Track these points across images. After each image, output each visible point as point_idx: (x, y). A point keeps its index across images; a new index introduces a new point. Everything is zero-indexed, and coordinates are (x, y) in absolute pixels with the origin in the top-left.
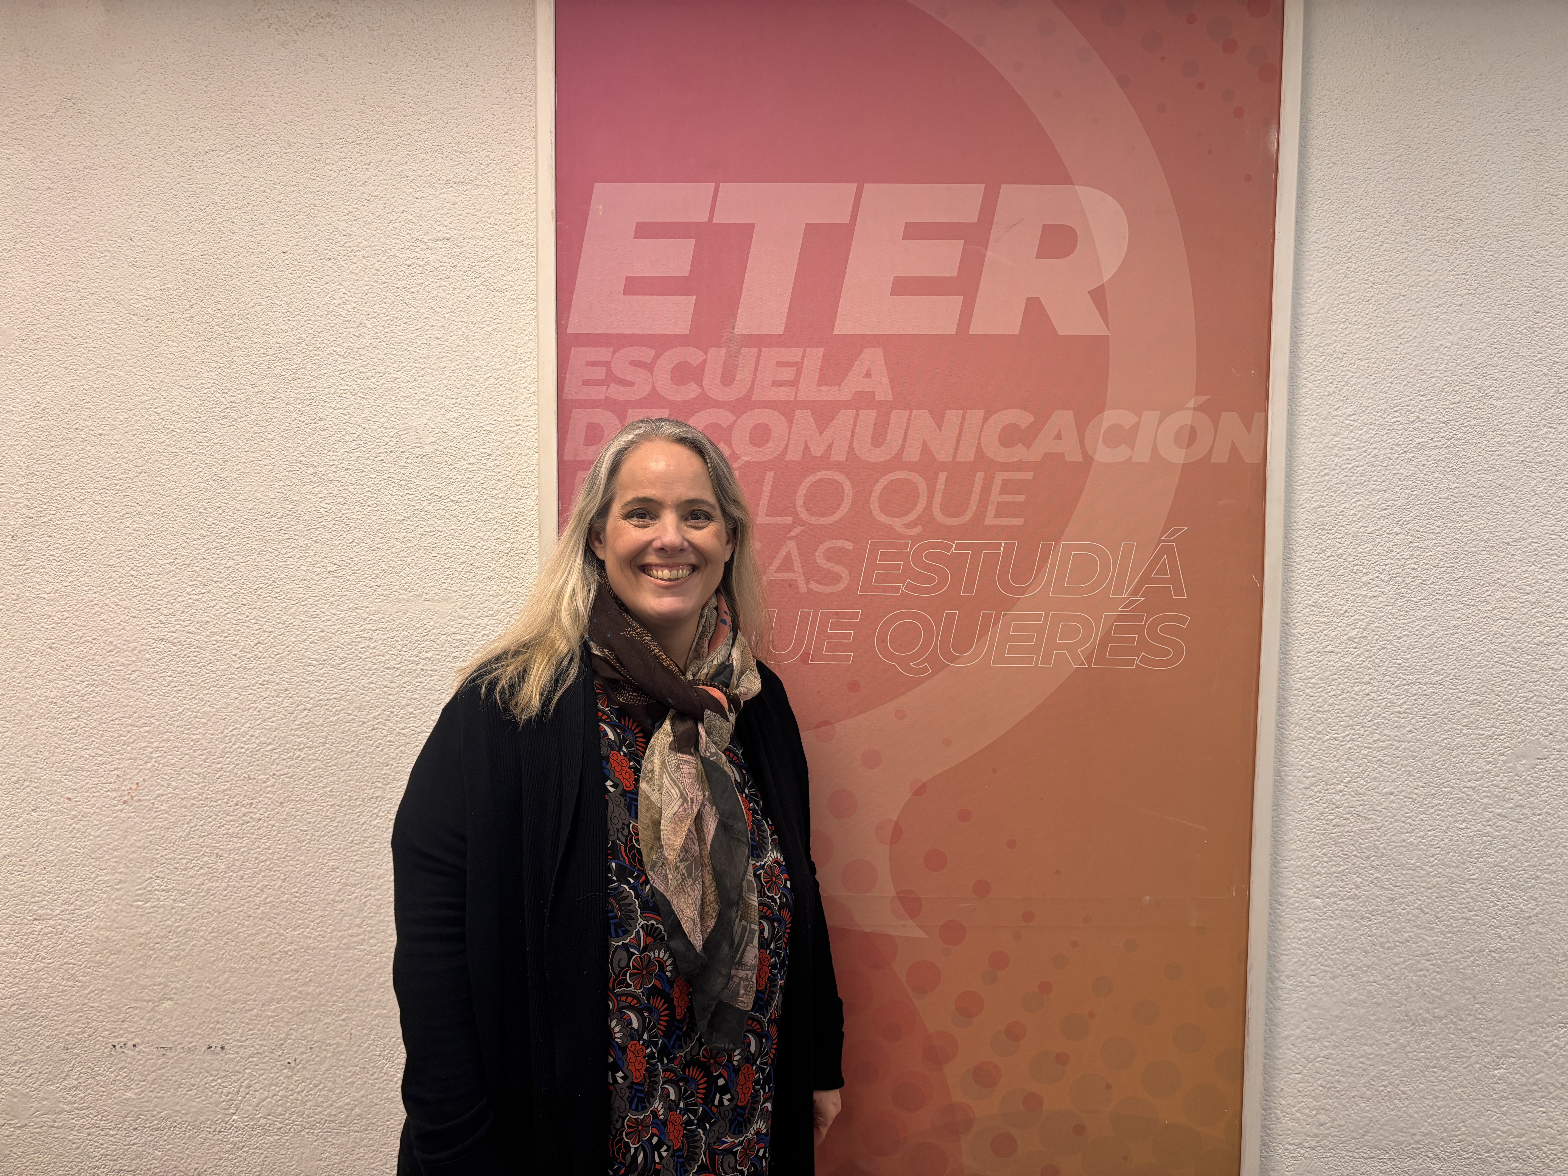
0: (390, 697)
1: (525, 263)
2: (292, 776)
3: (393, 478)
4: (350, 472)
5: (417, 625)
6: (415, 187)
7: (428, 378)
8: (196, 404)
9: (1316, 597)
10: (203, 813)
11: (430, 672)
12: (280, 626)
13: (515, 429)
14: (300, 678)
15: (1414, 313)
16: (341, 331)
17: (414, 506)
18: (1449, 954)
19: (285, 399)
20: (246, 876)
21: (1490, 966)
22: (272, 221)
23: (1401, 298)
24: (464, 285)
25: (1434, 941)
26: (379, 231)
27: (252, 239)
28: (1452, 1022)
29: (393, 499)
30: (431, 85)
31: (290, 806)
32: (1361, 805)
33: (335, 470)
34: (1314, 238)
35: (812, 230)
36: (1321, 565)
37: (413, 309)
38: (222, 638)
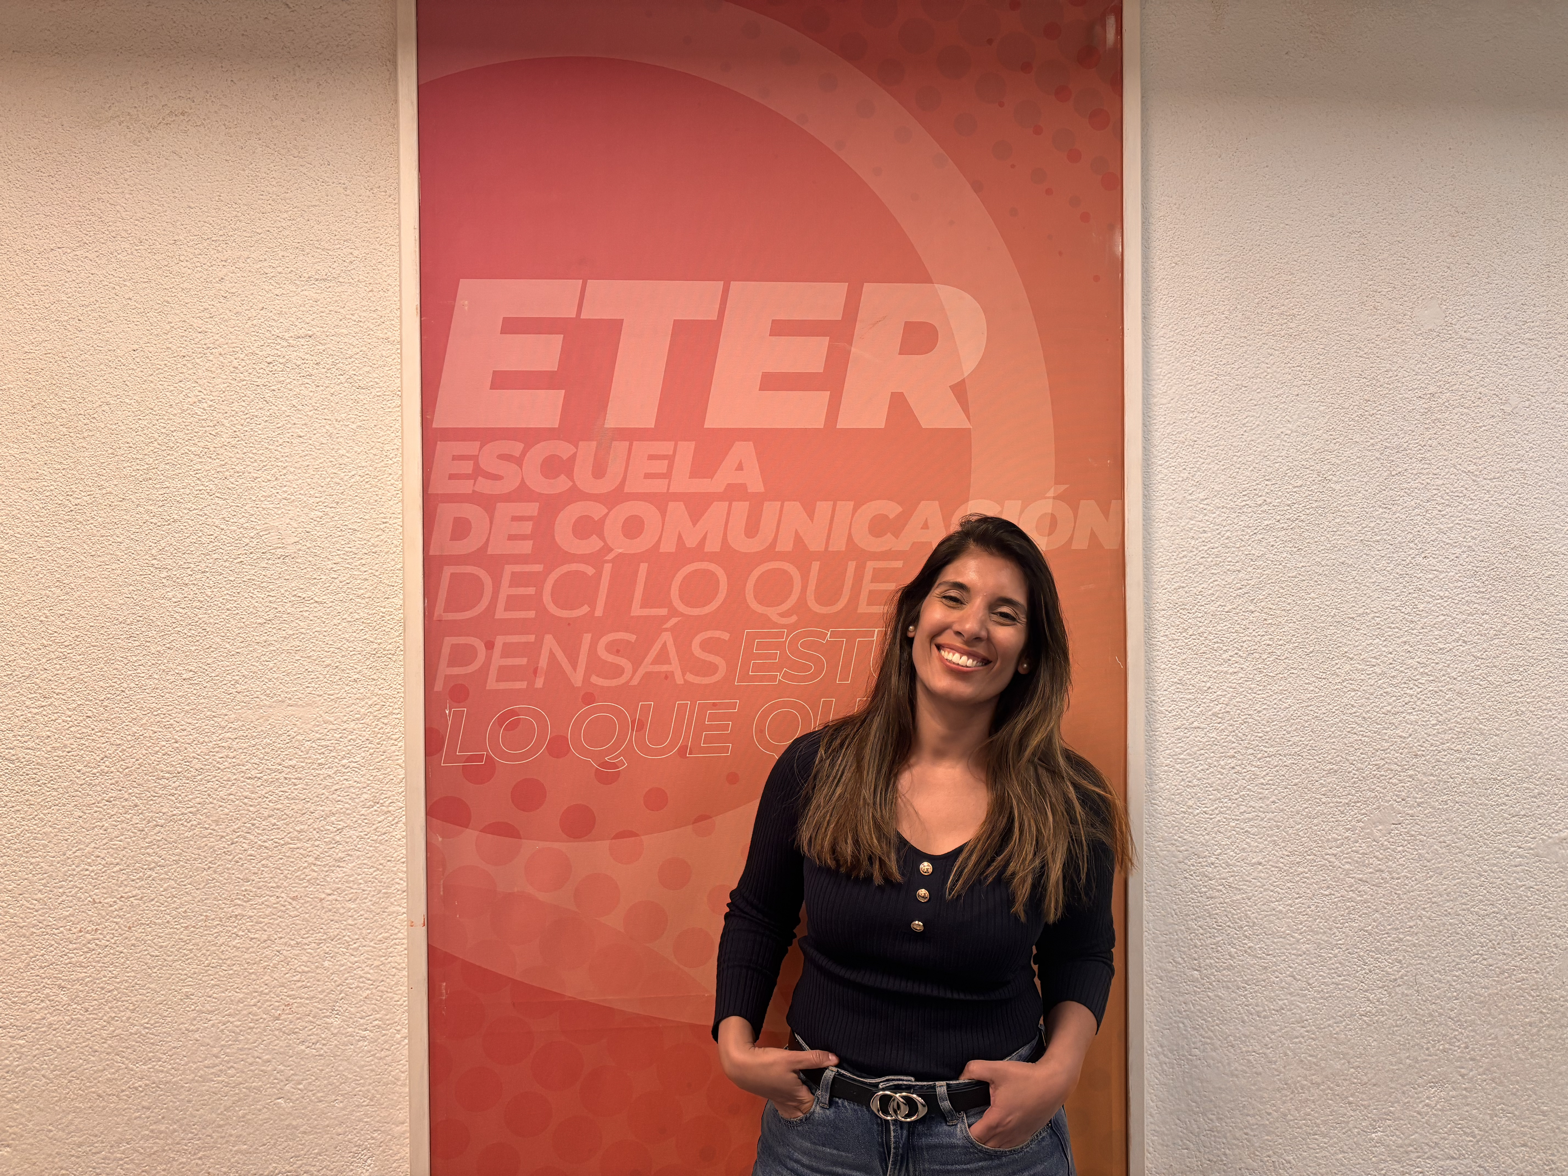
0: (251, 809)
1: (391, 360)
2: (142, 898)
3: (253, 580)
4: (207, 574)
5: (280, 732)
6: (275, 284)
7: (291, 477)
8: (37, 508)
9: (1181, 675)
10: (43, 942)
11: (293, 780)
12: (129, 738)
13: (382, 526)
14: (152, 792)
15: (1256, 403)
16: (197, 430)
17: (276, 608)
18: (1322, 1020)
19: (135, 500)
20: (92, 1008)
21: (1361, 1029)
22: (122, 318)
23: (1244, 389)
24: (327, 382)
25: (1308, 1007)
26: (237, 328)
27: (100, 337)
28: (1329, 1088)
29: (253, 602)
30: (291, 183)
31: (139, 931)
32: (1232, 876)
33: (191, 573)
34: (1162, 333)
35: (680, 328)
36: (1184, 644)
37: (273, 407)
38: (65, 753)
